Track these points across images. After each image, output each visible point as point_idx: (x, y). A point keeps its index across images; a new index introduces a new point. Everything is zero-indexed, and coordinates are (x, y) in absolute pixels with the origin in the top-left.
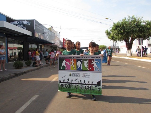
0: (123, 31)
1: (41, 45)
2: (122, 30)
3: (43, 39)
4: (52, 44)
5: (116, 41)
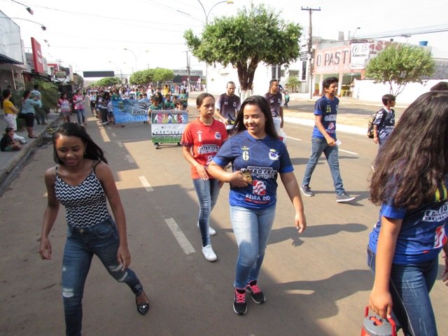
0: (240, 42)
5: (213, 65)
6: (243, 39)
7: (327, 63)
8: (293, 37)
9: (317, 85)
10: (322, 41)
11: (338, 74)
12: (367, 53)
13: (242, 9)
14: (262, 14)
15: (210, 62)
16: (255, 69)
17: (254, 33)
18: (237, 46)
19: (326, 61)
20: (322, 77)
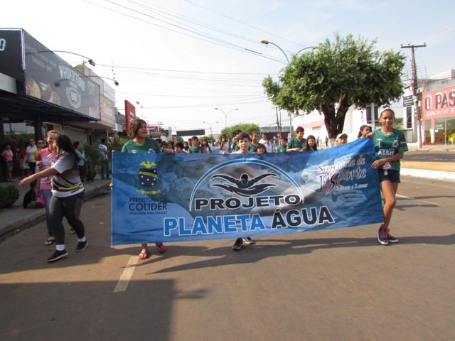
0: (323, 79)
1: (48, 125)
2: (318, 79)
3: (59, 104)
4: (91, 122)
5: (295, 112)
6: (326, 76)
7: (439, 106)
8: (393, 68)
9: (427, 132)
10: (429, 82)
13: (324, 42)
14: (350, 47)
15: (291, 109)
16: (345, 113)
17: (341, 68)
18: (319, 84)
19: (437, 104)
20: (433, 122)
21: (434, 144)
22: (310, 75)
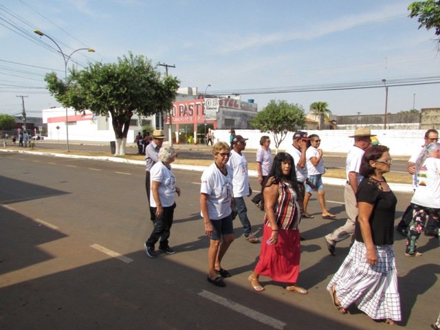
2: (121, 89)
7: (182, 114)
8: (172, 89)
9: (173, 135)
11: (193, 124)
12: (218, 106)
13: (123, 59)
18: (122, 94)
19: (180, 112)
20: (177, 127)
21: (178, 144)
22: (113, 85)
